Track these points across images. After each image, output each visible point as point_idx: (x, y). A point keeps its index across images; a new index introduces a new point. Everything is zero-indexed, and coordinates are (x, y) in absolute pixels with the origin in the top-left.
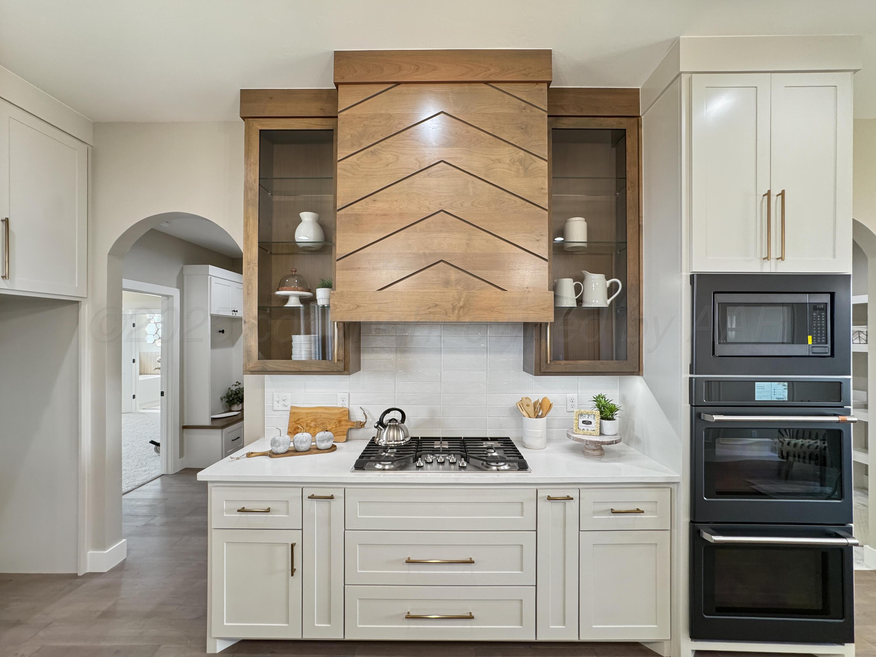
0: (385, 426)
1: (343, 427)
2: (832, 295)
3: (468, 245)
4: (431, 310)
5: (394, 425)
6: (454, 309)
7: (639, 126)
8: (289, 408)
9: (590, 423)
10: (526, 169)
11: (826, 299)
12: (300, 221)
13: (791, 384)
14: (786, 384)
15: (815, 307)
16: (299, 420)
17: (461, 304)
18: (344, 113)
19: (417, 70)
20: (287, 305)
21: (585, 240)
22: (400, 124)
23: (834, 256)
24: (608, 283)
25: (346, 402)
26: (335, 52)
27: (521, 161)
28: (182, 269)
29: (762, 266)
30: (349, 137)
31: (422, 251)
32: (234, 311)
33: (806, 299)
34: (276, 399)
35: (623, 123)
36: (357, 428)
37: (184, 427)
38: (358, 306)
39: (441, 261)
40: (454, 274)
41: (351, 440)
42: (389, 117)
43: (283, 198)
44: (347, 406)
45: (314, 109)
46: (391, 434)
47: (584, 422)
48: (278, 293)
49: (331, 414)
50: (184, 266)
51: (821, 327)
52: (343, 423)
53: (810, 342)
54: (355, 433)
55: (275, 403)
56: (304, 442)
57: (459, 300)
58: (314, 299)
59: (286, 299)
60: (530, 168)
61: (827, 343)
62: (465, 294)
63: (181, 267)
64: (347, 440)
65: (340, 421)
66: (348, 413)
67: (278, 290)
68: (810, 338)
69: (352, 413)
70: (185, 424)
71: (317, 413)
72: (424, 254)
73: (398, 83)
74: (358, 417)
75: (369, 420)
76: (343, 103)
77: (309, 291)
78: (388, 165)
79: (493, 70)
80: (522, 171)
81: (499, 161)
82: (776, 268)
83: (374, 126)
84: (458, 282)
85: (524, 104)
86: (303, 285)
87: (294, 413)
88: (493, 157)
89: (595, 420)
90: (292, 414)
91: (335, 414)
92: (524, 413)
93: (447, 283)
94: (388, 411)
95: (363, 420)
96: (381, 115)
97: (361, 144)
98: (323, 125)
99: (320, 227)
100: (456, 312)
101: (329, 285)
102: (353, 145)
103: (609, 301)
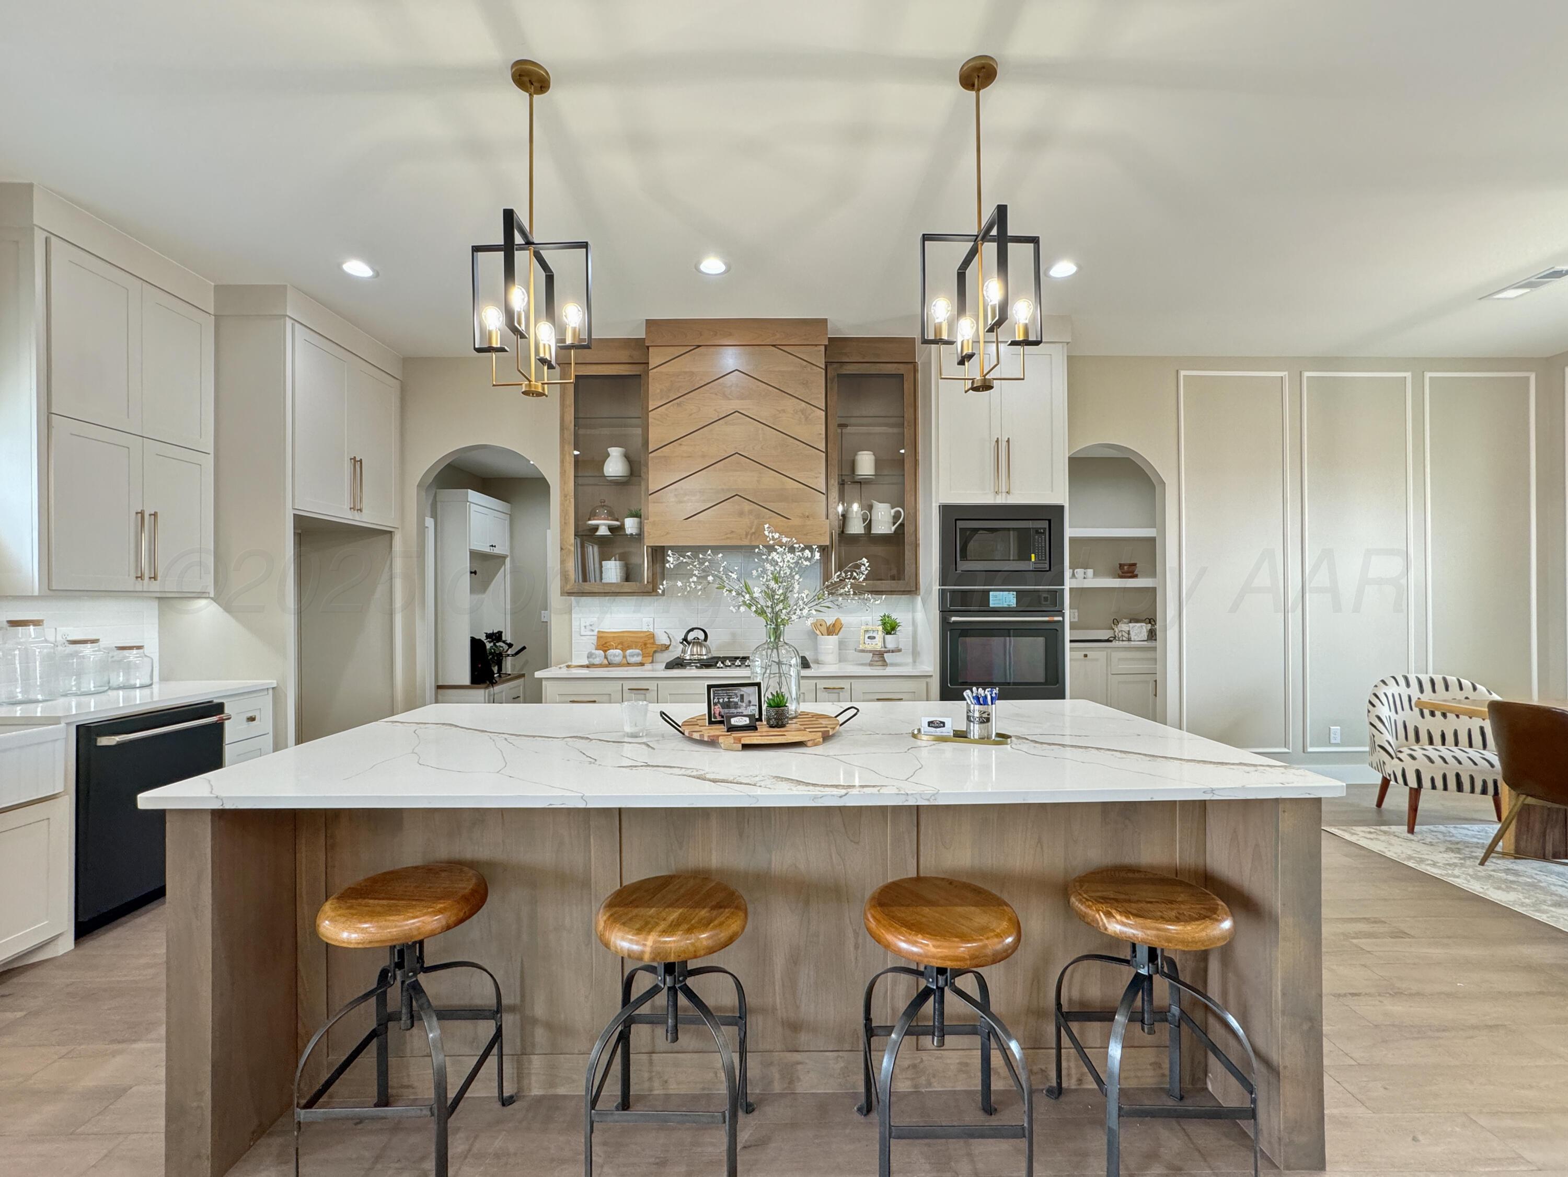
0: (689, 643)
1: (649, 649)
2: (1050, 521)
3: (758, 481)
4: (728, 536)
5: (696, 642)
6: (747, 535)
7: (915, 371)
8: (595, 633)
9: (874, 638)
10: (806, 418)
11: (1045, 524)
12: (608, 455)
13: (1019, 592)
14: (1015, 593)
15: (1037, 531)
16: (606, 643)
17: (753, 530)
18: (655, 370)
19: (716, 335)
20: (597, 534)
21: (873, 473)
22: (701, 379)
23: (1052, 491)
24: (893, 511)
25: (651, 627)
26: (647, 320)
27: (803, 411)
28: (436, 494)
29: (995, 499)
30: (658, 391)
31: (720, 487)
32: (492, 546)
33: (1030, 524)
34: (583, 624)
35: (902, 369)
36: (662, 651)
37: (439, 687)
38: (668, 533)
39: (737, 495)
40: (747, 506)
41: (656, 662)
42: (692, 374)
43: (589, 432)
44: (652, 630)
45: (623, 355)
46: (695, 649)
47: (869, 638)
48: (590, 522)
49: (637, 637)
50: (438, 490)
51: (1042, 547)
52: (648, 646)
53: (1033, 560)
54: (658, 656)
55: (583, 628)
56: (617, 656)
57: (751, 528)
58: (621, 528)
59: (596, 528)
60: (810, 417)
61: (1046, 560)
62: (756, 522)
63: (434, 492)
64: (652, 662)
65: (645, 644)
66: (652, 636)
67: (589, 519)
68: (1033, 556)
69: (656, 638)
70: (440, 684)
71: (623, 636)
72: (723, 490)
73: (699, 346)
74: (664, 640)
75: (673, 643)
76: (654, 361)
77: (617, 520)
78: (691, 415)
79: (778, 336)
80: (803, 420)
81: (784, 411)
82: (1006, 500)
83: (679, 382)
84: (750, 512)
85: (805, 363)
86: (611, 515)
87: (601, 637)
88: (780, 409)
89: (879, 635)
90: (599, 638)
91: (641, 638)
92: (818, 632)
93: (741, 514)
94: (692, 630)
95: (668, 643)
96: (686, 373)
97: (669, 397)
98: (631, 371)
99: (627, 463)
100: (749, 537)
101: (637, 515)
102: (661, 398)
103: (893, 528)
